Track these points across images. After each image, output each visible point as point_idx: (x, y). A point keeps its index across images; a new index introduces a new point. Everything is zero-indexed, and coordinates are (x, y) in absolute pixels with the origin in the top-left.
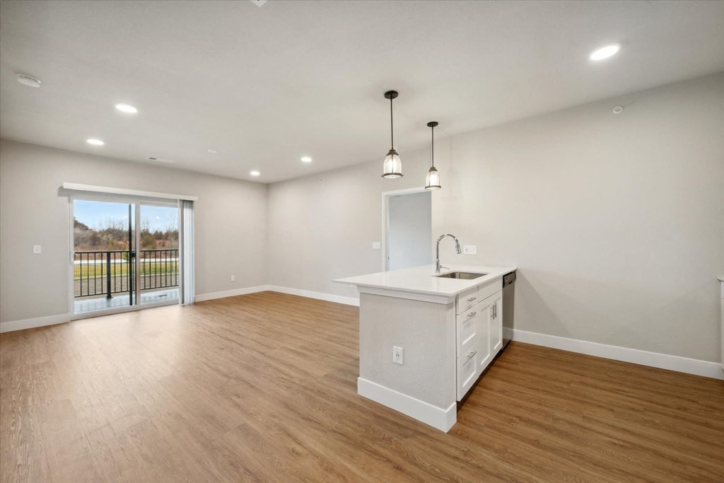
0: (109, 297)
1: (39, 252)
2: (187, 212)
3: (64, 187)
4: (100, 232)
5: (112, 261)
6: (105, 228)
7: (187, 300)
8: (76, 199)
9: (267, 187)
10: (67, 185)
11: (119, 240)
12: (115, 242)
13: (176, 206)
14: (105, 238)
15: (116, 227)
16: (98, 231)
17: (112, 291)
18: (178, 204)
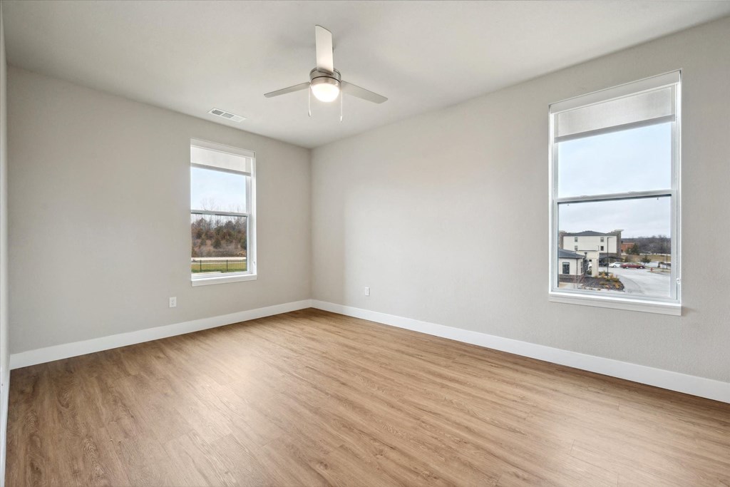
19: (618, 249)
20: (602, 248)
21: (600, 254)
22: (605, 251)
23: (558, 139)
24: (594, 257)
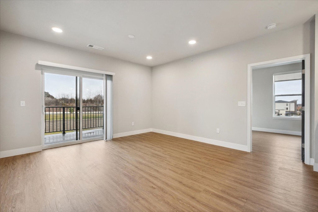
0: (64, 133)
1: (24, 105)
2: (109, 82)
3: (39, 64)
4: (59, 99)
5: (66, 113)
6: (61, 98)
7: (109, 138)
8: (45, 72)
9: (152, 68)
10: (41, 62)
11: (67, 103)
12: (65, 104)
13: (102, 79)
14: (61, 102)
15: (66, 97)
16: (58, 99)
17: (66, 130)
18: (104, 77)
19: (295, 109)
20: (287, 109)
21: (286, 111)
22: (289, 110)
23: (275, 81)
24: (283, 113)
